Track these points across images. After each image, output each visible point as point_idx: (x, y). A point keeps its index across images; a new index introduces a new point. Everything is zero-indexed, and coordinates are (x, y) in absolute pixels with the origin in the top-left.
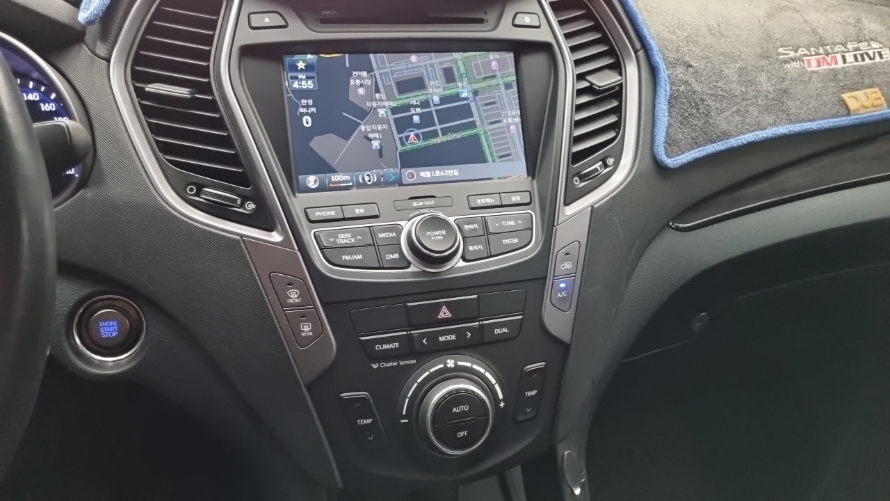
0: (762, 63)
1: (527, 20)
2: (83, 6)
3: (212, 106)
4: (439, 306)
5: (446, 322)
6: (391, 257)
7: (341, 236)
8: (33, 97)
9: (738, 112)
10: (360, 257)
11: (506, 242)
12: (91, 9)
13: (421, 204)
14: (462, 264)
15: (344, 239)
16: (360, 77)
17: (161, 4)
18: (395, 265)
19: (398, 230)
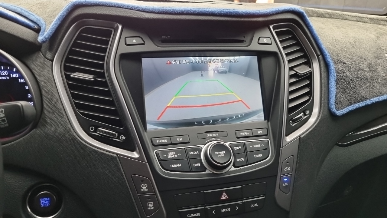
0: (378, 61)
1: (265, 41)
2: (41, 33)
3: (105, 84)
4: (221, 193)
5: (225, 201)
6: (196, 165)
7: (170, 154)
8: (15, 75)
9: (369, 86)
10: (180, 165)
11: (256, 156)
12: (46, 33)
13: (211, 135)
14: (233, 169)
15: (172, 155)
17: (81, 32)
18: (198, 170)
19: (200, 150)
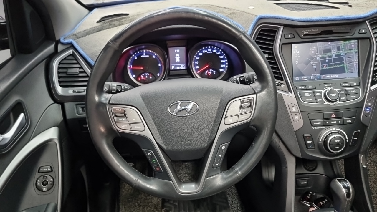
1: (363, 31)
3: (274, 59)
4: (332, 114)
5: (334, 118)
6: (319, 100)
7: (306, 94)
8: (215, 51)
10: (311, 100)
11: (352, 97)
13: (327, 85)
14: (339, 102)
15: (307, 95)
16: (313, 48)
17: (261, 31)
18: (321, 102)
19: (321, 92)
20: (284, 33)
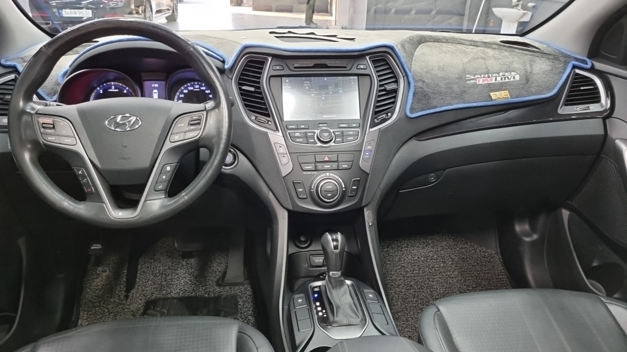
0: (457, 81)
1: (362, 67)
2: (226, 63)
3: (260, 93)
4: (325, 156)
5: (327, 162)
6: (311, 141)
8: (203, 88)
9: (442, 99)
10: (301, 140)
11: (349, 138)
12: (229, 65)
13: (323, 125)
14: (334, 144)
15: (297, 134)
16: (307, 83)
17: (248, 62)
18: (312, 143)
19: (314, 133)
20: (272, 64)
